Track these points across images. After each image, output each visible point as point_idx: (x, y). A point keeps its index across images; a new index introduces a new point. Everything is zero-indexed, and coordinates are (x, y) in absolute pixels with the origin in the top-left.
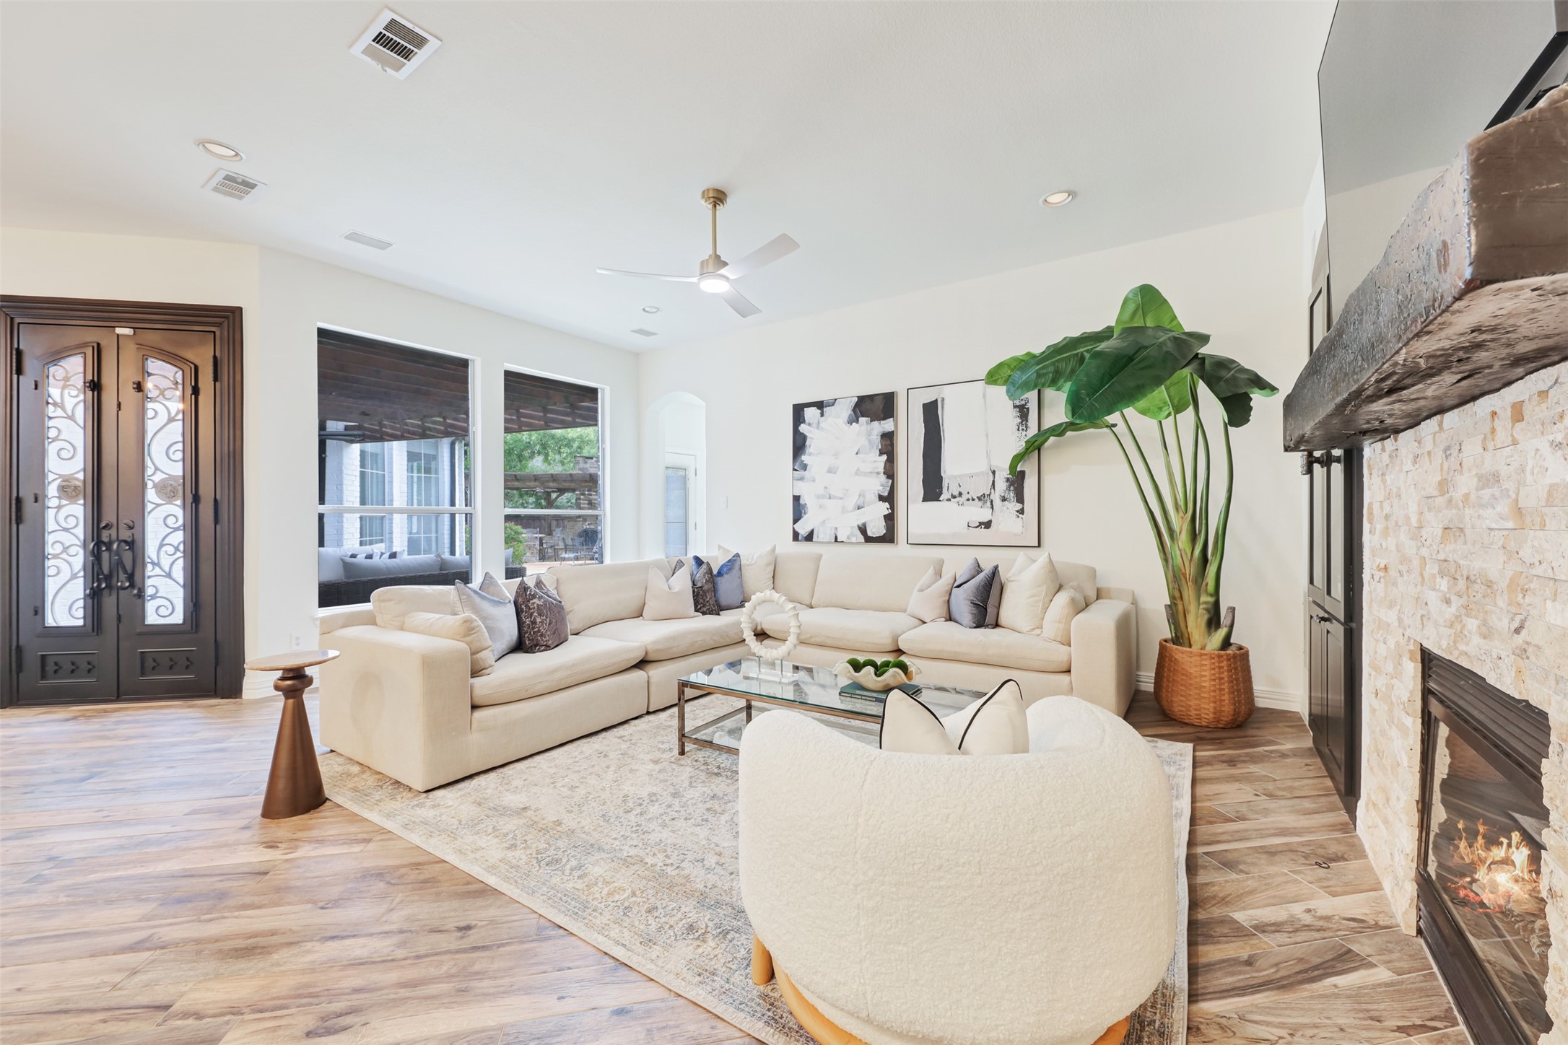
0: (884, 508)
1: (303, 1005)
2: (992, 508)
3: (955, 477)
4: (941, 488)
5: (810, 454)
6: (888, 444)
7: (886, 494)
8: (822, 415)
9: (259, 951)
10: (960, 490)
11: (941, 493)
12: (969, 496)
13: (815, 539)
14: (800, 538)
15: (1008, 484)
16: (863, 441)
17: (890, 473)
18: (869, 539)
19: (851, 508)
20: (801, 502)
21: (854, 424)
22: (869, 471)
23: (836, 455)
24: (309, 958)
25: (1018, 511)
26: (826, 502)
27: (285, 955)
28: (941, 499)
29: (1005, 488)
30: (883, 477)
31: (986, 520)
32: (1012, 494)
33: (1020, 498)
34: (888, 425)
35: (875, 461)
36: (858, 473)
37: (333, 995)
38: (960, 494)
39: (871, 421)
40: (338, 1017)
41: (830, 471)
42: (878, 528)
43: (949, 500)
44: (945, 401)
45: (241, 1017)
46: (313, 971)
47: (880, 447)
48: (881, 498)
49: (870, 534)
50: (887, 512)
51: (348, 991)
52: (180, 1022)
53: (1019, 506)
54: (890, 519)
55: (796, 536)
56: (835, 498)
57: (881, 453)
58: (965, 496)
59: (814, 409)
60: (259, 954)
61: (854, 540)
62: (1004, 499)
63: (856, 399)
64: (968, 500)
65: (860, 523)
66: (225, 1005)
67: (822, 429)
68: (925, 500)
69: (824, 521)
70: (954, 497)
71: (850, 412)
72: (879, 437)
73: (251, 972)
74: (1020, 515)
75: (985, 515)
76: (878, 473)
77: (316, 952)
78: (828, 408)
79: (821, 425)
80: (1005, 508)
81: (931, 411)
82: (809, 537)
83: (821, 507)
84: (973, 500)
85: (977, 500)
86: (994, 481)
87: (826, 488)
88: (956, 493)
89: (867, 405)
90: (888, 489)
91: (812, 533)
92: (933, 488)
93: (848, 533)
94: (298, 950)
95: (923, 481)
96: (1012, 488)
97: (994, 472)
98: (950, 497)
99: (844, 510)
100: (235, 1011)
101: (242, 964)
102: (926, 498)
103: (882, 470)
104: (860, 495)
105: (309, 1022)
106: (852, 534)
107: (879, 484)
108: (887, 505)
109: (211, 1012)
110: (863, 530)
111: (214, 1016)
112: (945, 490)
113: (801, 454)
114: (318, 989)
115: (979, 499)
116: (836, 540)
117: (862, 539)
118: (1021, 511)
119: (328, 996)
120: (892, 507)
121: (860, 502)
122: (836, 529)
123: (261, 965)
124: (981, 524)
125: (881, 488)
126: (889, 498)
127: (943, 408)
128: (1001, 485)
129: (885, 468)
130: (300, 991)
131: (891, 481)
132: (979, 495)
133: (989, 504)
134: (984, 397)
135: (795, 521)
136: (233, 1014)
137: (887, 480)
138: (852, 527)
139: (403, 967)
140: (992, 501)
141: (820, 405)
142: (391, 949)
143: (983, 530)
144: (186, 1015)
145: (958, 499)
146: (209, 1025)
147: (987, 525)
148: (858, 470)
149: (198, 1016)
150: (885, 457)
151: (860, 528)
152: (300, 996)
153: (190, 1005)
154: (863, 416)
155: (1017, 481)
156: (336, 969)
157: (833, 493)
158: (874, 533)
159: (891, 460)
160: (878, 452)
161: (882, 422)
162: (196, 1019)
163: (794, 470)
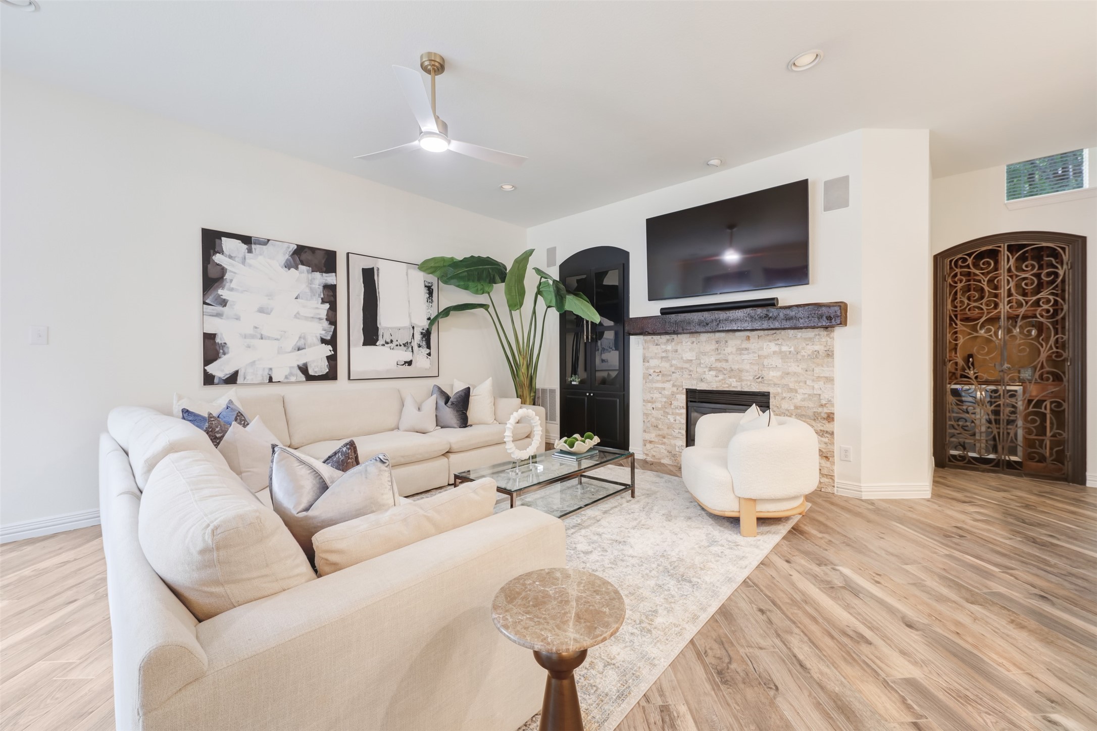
0: (327, 350)
1: (857, 655)
2: (413, 351)
3: (388, 328)
4: (377, 336)
5: (232, 290)
6: (330, 293)
7: (329, 338)
8: (250, 251)
9: (839, 703)
10: (392, 338)
11: (377, 340)
12: (398, 343)
13: (240, 380)
14: (216, 381)
15: (422, 336)
16: (303, 287)
17: (332, 319)
18: (310, 378)
19: (290, 349)
20: (218, 340)
21: (292, 269)
22: (312, 316)
23: (270, 296)
24: (825, 670)
25: (427, 354)
26: (257, 342)
27: (833, 684)
28: (377, 344)
29: (420, 339)
30: (326, 324)
31: (408, 360)
32: (424, 343)
33: (429, 347)
34: (330, 279)
35: (317, 308)
36: (297, 316)
37: (842, 646)
38: (392, 341)
39: (312, 271)
40: (852, 638)
41: (261, 310)
42: (319, 366)
43: (383, 345)
44: (380, 271)
45: (886, 678)
46: (834, 664)
47: (322, 296)
48: (324, 341)
49: (311, 372)
50: (329, 354)
51: (835, 641)
52: (915, 706)
53: (428, 351)
54: (332, 359)
55: (209, 379)
56: (269, 338)
57: (323, 302)
58: (395, 343)
59: (237, 243)
60: (841, 700)
61: (293, 379)
62: (419, 346)
63: (296, 247)
64: (397, 345)
65: (301, 363)
66: (887, 692)
67: (250, 266)
68: (365, 344)
69: (254, 362)
70: (387, 343)
71: (287, 256)
72: (321, 288)
73: (857, 695)
74: (429, 357)
75: (408, 356)
76: (320, 319)
77: (819, 669)
78: (258, 246)
79: (247, 261)
80: (420, 352)
81: (369, 276)
82: (232, 379)
83: (249, 347)
84: (400, 346)
85: (403, 346)
86: (413, 334)
87: (256, 328)
88: (389, 341)
89: (305, 256)
90: (331, 333)
91: (236, 373)
92: (371, 335)
93: (287, 373)
94: (824, 680)
95: (363, 329)
96: (424, 339)
97: (413, 328)
98: (384, 343)
99: (280, 351)
100: (886, 684)
101: (856, 705)
102: (365, 343)
103: (324, 317)
104: (300, 338)
105: (864, 648)
106: (291, 374)
107: (322, 329)
108: (330, 347)
109: (896, 695)
110: (304, 369)
111: (897, 692)
112: (380, 338)
113: (218, 287)
114: (844, 654)
115: (404, 345)
116: (271, 380)
117: (302, 377)
118: (429, 354)
119: (844, 647)
120: (335, 349)
121: (301, 343)
122: (271, 369)
123: (848, 693)
124: (405, 362)
125: (323, 332)
126: (332, 342)
127: (378, 275)
128: (418, 337)
129: (327, 315)
130: (851, 661)
131: (333, 327)
132: (404, 343)
133: (410, 349)
134: (407, 275)
135: (208, 361)
136: (888, 683)
137: (330, 326)
138: (290, 367)
139: (805, 626)
140: (412, 347)
141: (247, 240)
142: (795, 636)
143: (406, 367)
144: (909, 708)
145: (390, 345)
146: (903, 690)
147: (410, 363)
148: (298, 313)
149: (904, 700)
150: (327, 306)
151: (300, 368)
152: (854, 659)
153: (902, 711)
154: (303, 264)
155: (427, 335)
156: (825, 653)
157: (265, 333)
158: (316, 372)
159: (333, 308)
160: (320, 301)
161: (324, 274)
162: (906, 700)
163: (205, 303)
